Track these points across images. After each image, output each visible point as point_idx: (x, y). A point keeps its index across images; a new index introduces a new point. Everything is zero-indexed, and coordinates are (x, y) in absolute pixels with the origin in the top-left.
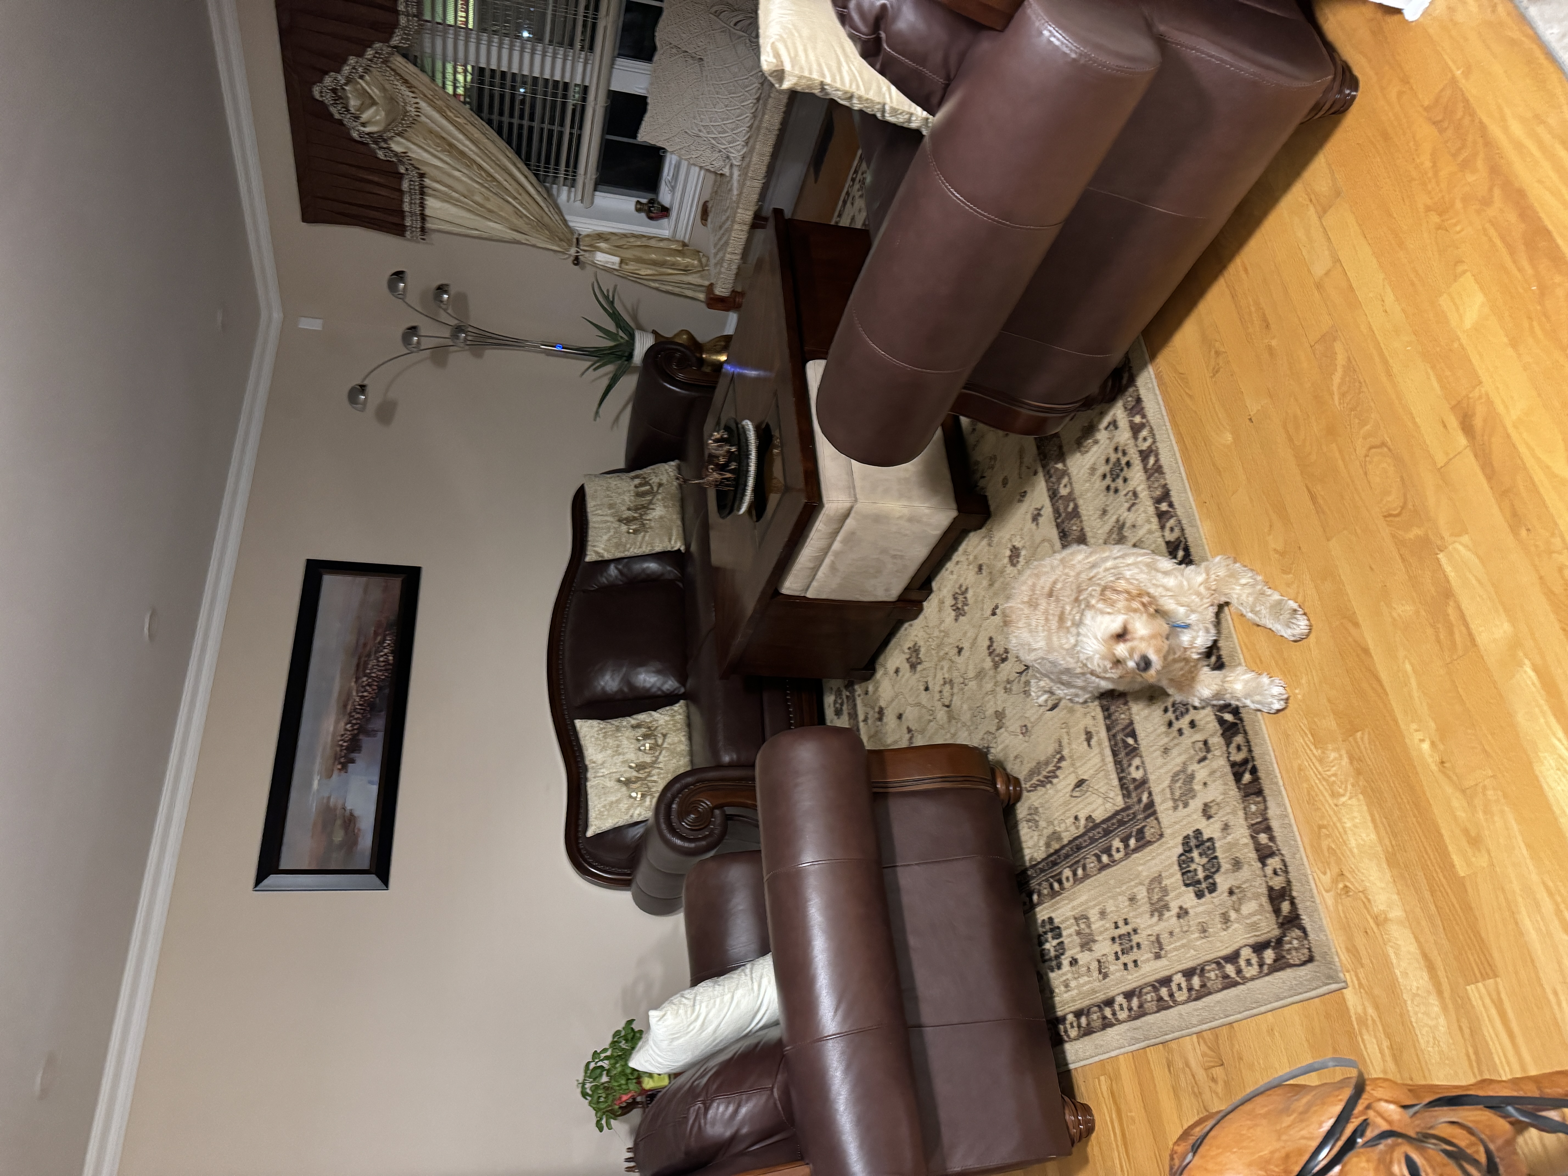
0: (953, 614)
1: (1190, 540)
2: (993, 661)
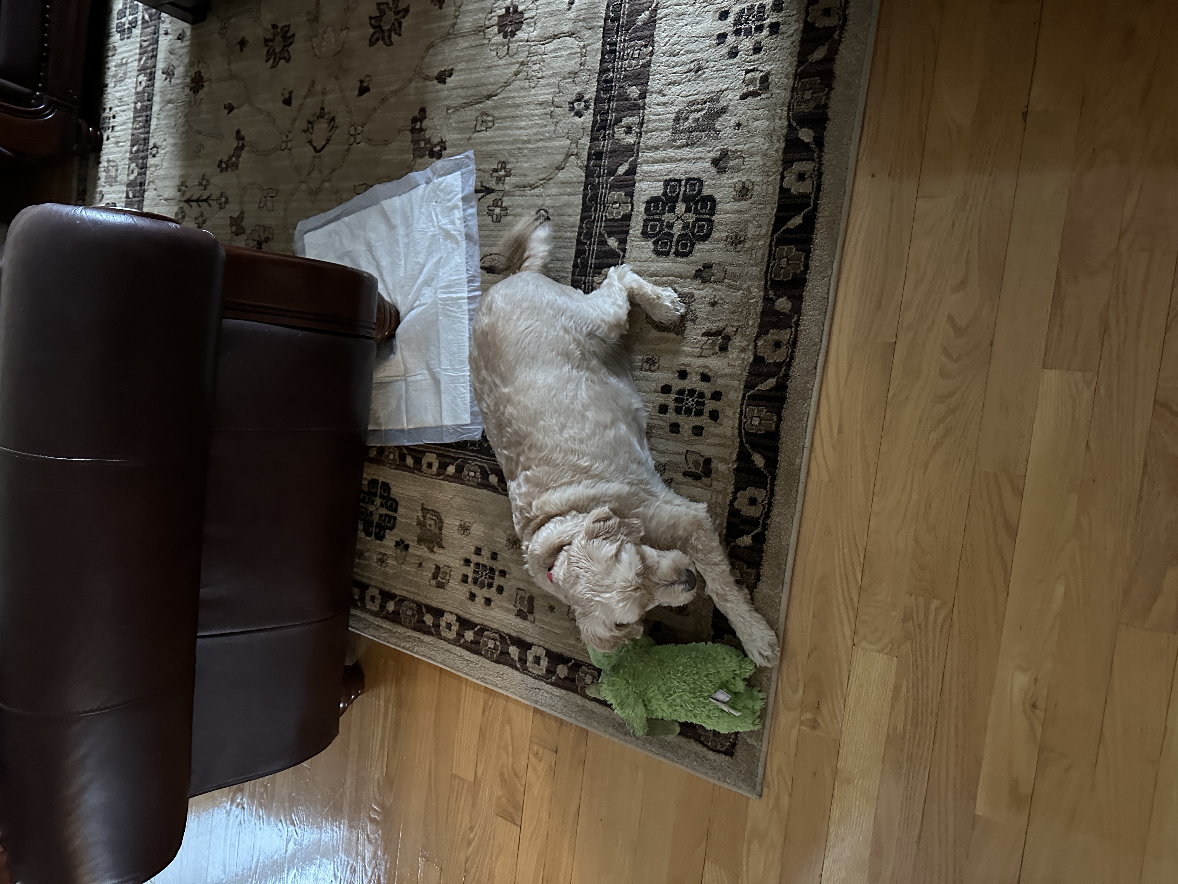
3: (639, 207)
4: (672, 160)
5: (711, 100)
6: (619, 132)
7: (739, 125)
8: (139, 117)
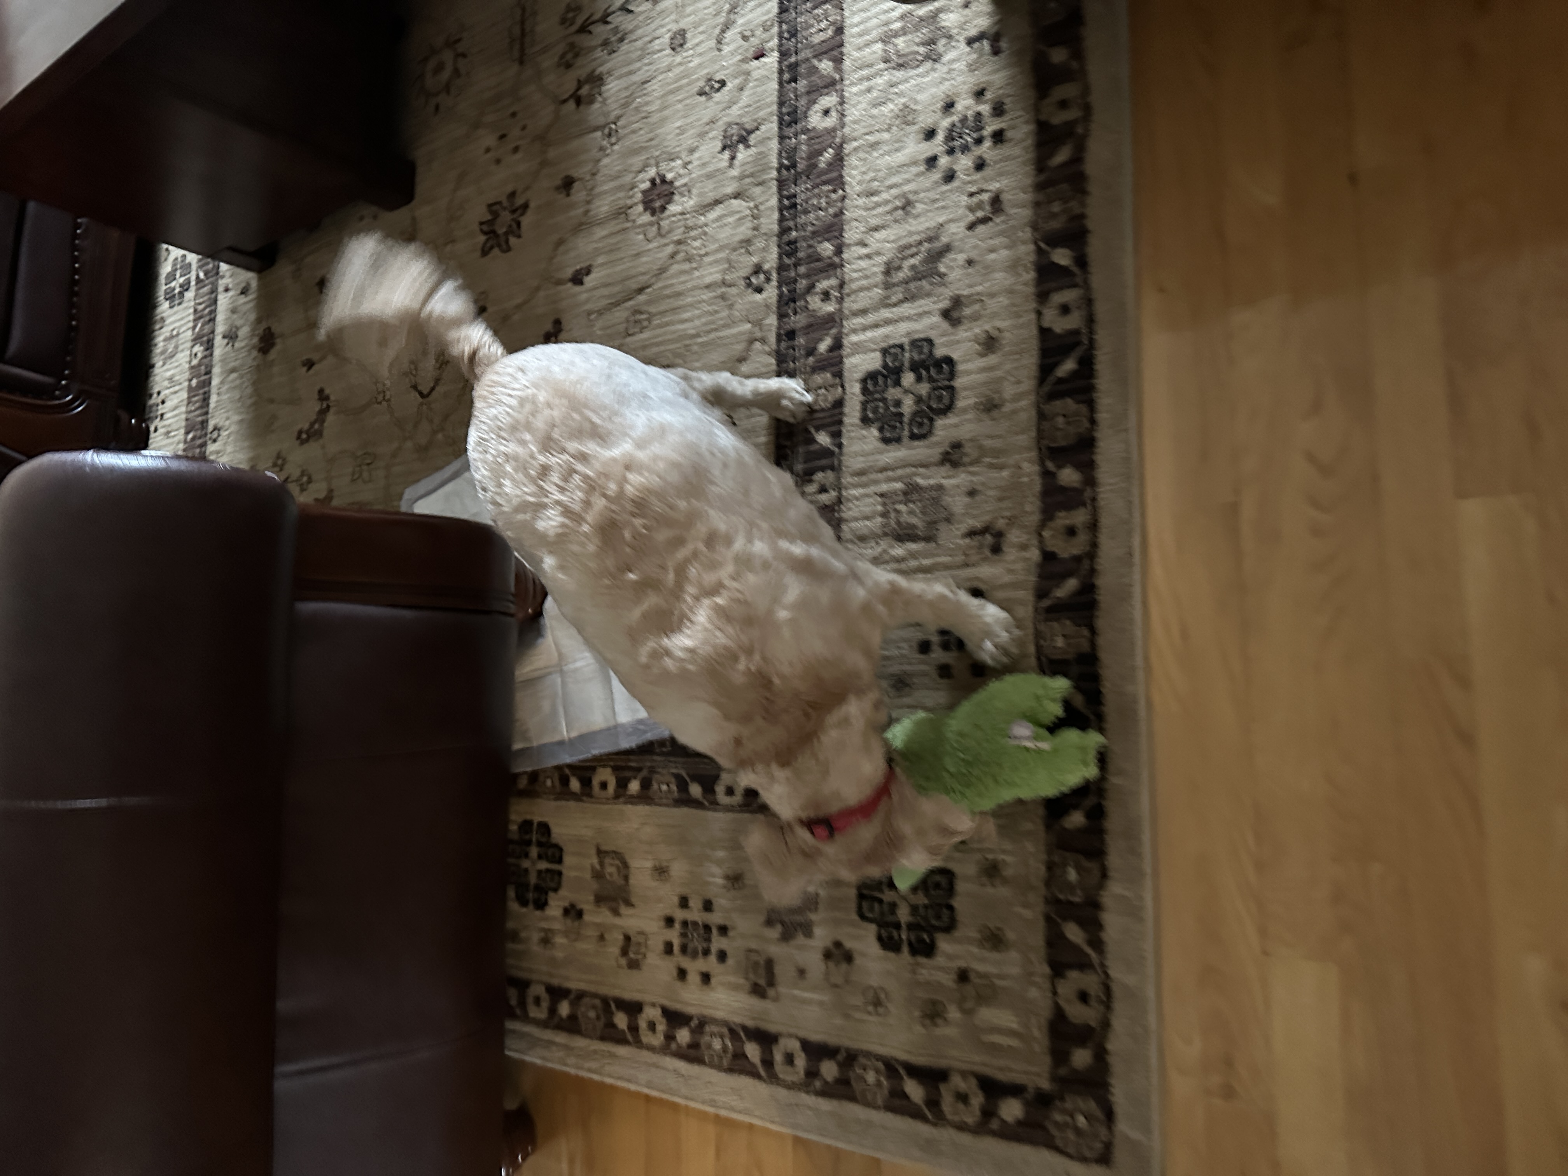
3: (852, 387)
4: (888, 322)
5: (930, 240)
6: (815, 302)
7: (970, 262)
8: (194, 396)
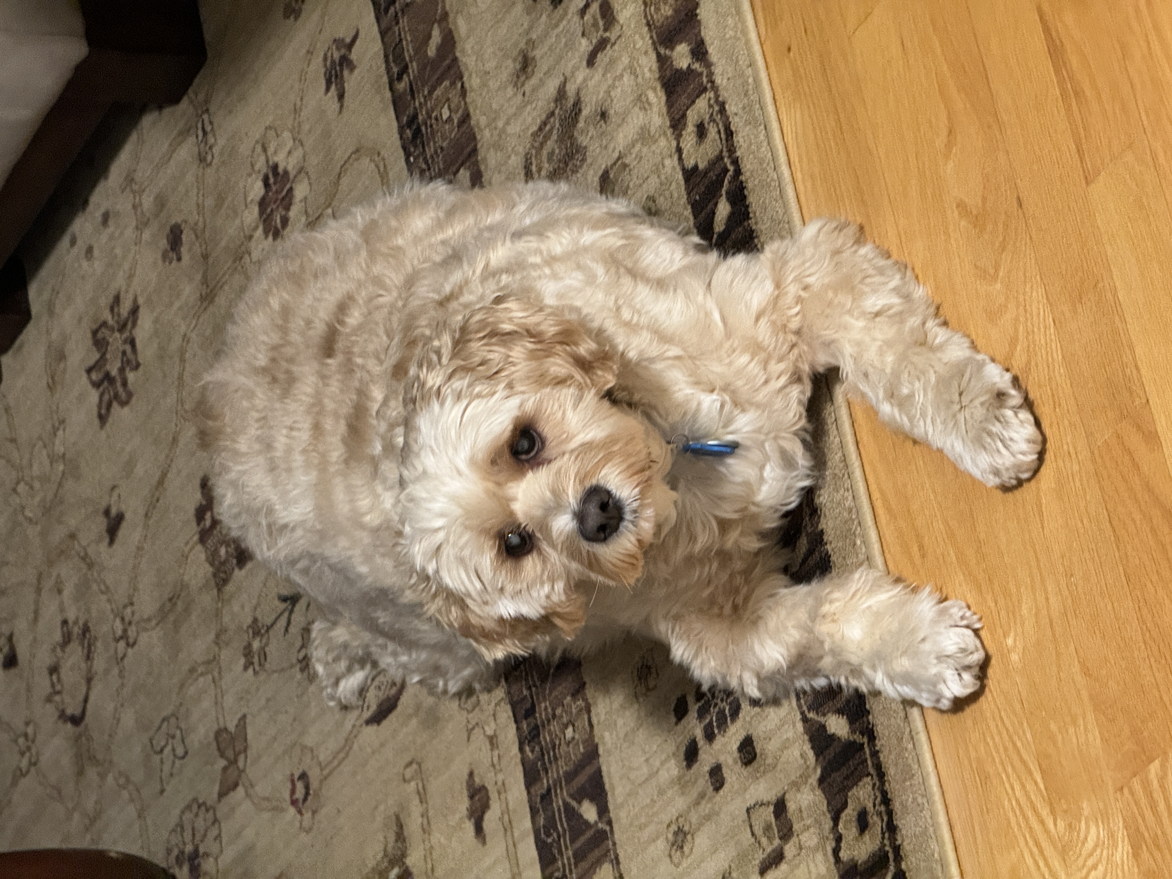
0: (94, 396)
1: (748, 166)
2: (212, 558)
